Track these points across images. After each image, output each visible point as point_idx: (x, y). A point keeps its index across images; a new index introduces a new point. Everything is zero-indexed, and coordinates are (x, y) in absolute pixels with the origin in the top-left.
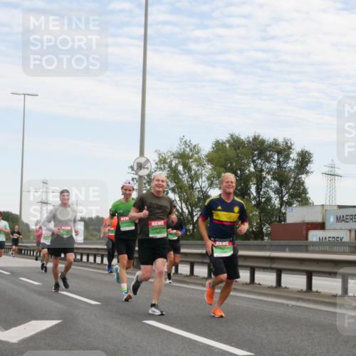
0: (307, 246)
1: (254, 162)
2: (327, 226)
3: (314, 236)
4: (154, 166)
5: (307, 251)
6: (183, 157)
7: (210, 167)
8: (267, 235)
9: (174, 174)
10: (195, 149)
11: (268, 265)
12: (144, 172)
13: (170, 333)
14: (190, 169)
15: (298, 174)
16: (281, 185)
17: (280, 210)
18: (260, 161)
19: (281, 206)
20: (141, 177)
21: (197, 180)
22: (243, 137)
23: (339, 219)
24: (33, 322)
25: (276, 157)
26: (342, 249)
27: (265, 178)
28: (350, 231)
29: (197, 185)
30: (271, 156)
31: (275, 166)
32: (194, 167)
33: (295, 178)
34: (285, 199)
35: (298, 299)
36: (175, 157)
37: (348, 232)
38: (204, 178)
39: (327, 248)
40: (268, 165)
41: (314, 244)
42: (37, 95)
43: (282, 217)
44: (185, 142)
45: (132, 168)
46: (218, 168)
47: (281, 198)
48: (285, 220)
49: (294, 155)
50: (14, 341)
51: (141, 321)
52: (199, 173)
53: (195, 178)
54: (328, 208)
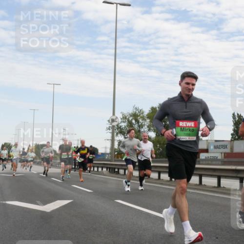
2: (210, 151)
3: (203, 156)
4: (120, 120)
6: (135, 116)
7: (148, 120)
9: (130, 124)
10: (141, 112)
13: (129, 207)
14: (138, 122)
20: (113, 126)
21: (142, 127)
23: (216, 147)
24: (58, 201)
26: (217, 162)
28: (221, 153)
29: (142, 130)
32: (140, 121)
36: (131, 116)
37: (220, 154)
38: (146, 127)
39: (210, 162)
41: (203, 160)
42: (60, 85)
44: (136, 108)
45: (109, 121)
50: (48, 211)
51: (113, 200)
52: (143, 124)
53: (141, 126)
54: (210, 142)
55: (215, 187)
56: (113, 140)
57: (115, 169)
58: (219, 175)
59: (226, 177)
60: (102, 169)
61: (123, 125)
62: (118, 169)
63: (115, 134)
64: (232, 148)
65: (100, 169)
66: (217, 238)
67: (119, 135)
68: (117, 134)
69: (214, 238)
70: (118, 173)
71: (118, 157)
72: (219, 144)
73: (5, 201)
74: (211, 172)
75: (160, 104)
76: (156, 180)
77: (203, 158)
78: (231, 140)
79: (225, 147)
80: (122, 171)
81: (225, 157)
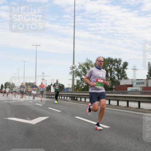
0: (127, 92)
1: (109, 66)
2: (133, 86)
3: (129, 89)
4: (78, 67)
5: (127, 94)
6: (87, 64)
8: (114, 89)
9: (84, 70)
10: (91, 62)
11: (115, 99)
13: (83, 121)
14: (89, 69)
16: (118, 73)
17: (118, 81)
18: (111, 66)
19: (118, 79)
20: (73, 71)
22: (105, 58)
23: (137, 84)
24: (40, 118)
25: (116, 64)
26: (138, 93)
27: (113, 71)
28: (141, 87)
30: (115, 64)
31: (116, 67)
32: (90, 67)
33: (123, 70)
34: (119, 77)
35: (124, 109)
36: (84, 65)
37: (140, 88)
40: (114, 67)
41: (129, 92)
42: (40, 46)
43: (119, 83)
44: (88, 60)
45: (71, 68)
47: (118, 77)
48: (120, 84)
49: (122, 63)
50: (34, 123)
51: (74, 117)
54: (133, 80)
55: (137, 108)
56: (73, 80)
57: (75, 97)
58: (139, 101)
59: (143, 102)
60: (67, 98)
61: (80, 70)
62: (77, 98)
63: (75, 76)
64: (147, 84)
65: (65, 98)
66: (138, 140)
67: (77, 76)
68: (76, 76)
69: (136, 139)
70: (77, 100)
71: (77, 90)
72: (139, 82)
73: (7, 118)
74: (134, 99)
77: (129, 90)
78: (147, 79)
79: (143, 83)
80: (79, 99)
81: (143, 90)
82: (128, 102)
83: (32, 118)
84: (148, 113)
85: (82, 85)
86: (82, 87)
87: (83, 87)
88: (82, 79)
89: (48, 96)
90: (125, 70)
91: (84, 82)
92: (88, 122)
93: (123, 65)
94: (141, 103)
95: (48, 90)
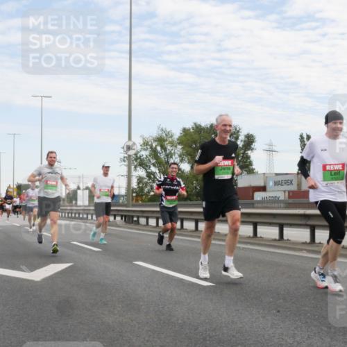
0: (253, 204)
2: (268, 189)
3: (258, 196)
5: (254, 208)
6: (161, 141)
7: (180, 147)
9: (154, 153)
10: (169, 134)
12: (132, 152)
13: (153, 270)
14: (165, 150)
15: (245, 151)
20: (129, 156)
21: (171, 157)
22: (203, 125)
23: (276, 183)
24: (52, 265)
26: (278, 205)
28: (285, 192)
29: (171, 161)
32: (169, 147)
33: (243, 154)
35: (247, 243)
36: (155, 141)
37: (283, 193)
38: (177, 156)
39: (268, 205)
41: (258, 202)
44: (162, 130)
45: (123, 148)
46: (186, 148)
48: (237, 185)
49: (242, 137)
50: (38, 279)
51: (131, 262)
52: (172, 152)
53: (169, 155)
55: (275, 240)
56: (129, 177)
57: (133, 217)
58: (281, 222)
59: (291, 225)
60: (115, 219)
61: (144, 154)
62: (138, 217)
63: (133, 167)
64: (299, 185)
66: (278, 311)
67: (138, 168)
68: (135, 167)
69: (274, 311)
70: (138, 222)
71: (137, 201)
72: (282, 180)
74: (270, 219)
75: (195, 124)
76: (192, 231)
77: (259, 199)
78: (298, 173)
79: (290, 182)
80: (143, 221)
81: (290, 197)
82: (255, 225)
83: (32, 268)
84: (301, 250)
85: (149, 188)
86: (149, 192)
87: (152, 193)
88: (149, 175)
89: (70, 215)
90: (249, 152)
91: (154, 181)
92: (164, 273)
93: (245, 141)
94: (284, 229)
95: (71, 202)
